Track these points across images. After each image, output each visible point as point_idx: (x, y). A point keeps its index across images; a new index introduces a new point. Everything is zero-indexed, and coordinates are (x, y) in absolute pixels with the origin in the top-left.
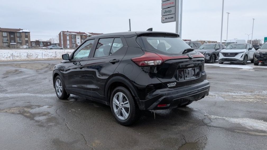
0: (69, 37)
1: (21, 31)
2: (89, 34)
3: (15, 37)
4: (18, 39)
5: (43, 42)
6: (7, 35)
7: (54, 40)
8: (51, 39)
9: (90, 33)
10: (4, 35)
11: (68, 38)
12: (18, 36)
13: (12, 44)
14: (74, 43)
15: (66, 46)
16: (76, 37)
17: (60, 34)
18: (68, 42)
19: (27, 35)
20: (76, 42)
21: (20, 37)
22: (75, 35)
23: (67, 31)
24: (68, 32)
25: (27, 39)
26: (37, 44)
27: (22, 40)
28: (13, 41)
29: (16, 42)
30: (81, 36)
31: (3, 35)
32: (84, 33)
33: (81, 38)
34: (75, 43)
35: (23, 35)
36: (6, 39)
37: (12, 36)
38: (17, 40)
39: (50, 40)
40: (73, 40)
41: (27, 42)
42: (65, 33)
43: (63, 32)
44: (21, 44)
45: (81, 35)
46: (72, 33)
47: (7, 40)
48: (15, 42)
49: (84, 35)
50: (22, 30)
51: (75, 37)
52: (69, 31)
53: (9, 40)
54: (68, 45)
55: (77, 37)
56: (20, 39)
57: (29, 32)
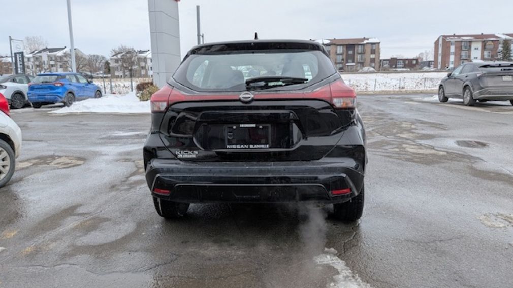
0: (456, 48)
1: (365, 42)
2: (504, 37)
3: (354, 54)
4: (359, 56)
5: (404, 60)
6: (343, 50)
7: (427, 54)
8: (421, 54)
9: (507, 35)
10: (338, 52)
11: (453, 49)
12: (360, 51)
13: (348, 66)
14: (465, 58)
15: (447, 65)
16: (470, 46)
17: (437, 43)
18: (452, 58)
19: (374, 47)
20: (470, 56)
21: (363, 53)
22: (470, 42)
23: (453, 34)
24: (454, 36)
25: (373, 56)
26: (393, 64)
27: (365, 59)
28: (351, 61)
29: (356, 61)
30: (483, 42)
31: (336, 52)
32: (493, 36)
33: (484, 48)
34: (467, 58)
35: (368, 49)
36: (341, 57)
37: (350, 52)
38: (357, 59)
39: (419, 55)
40: (463, 53)
41: (373, 60)
42: (448, 38)
43: (445, 37)
44: (362, 64)
45: (485, 41)
46: (462, 38)
47: (343, 60)
48: (353, 62)
49: (492, 41)
50: (368, 39)
51: (468, 47)
52: (457, 34)
53: (345, 60)
54: (450, 63)
55: (474, 46)
56: (362, 56)
57: (379, 43)
